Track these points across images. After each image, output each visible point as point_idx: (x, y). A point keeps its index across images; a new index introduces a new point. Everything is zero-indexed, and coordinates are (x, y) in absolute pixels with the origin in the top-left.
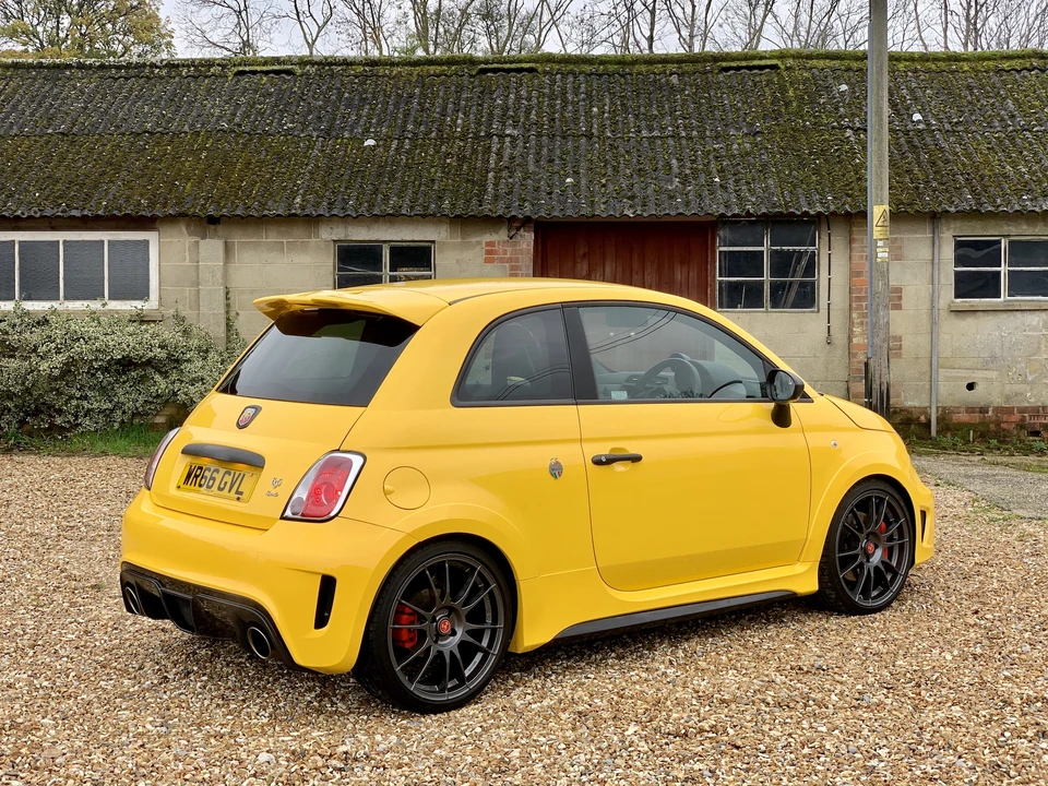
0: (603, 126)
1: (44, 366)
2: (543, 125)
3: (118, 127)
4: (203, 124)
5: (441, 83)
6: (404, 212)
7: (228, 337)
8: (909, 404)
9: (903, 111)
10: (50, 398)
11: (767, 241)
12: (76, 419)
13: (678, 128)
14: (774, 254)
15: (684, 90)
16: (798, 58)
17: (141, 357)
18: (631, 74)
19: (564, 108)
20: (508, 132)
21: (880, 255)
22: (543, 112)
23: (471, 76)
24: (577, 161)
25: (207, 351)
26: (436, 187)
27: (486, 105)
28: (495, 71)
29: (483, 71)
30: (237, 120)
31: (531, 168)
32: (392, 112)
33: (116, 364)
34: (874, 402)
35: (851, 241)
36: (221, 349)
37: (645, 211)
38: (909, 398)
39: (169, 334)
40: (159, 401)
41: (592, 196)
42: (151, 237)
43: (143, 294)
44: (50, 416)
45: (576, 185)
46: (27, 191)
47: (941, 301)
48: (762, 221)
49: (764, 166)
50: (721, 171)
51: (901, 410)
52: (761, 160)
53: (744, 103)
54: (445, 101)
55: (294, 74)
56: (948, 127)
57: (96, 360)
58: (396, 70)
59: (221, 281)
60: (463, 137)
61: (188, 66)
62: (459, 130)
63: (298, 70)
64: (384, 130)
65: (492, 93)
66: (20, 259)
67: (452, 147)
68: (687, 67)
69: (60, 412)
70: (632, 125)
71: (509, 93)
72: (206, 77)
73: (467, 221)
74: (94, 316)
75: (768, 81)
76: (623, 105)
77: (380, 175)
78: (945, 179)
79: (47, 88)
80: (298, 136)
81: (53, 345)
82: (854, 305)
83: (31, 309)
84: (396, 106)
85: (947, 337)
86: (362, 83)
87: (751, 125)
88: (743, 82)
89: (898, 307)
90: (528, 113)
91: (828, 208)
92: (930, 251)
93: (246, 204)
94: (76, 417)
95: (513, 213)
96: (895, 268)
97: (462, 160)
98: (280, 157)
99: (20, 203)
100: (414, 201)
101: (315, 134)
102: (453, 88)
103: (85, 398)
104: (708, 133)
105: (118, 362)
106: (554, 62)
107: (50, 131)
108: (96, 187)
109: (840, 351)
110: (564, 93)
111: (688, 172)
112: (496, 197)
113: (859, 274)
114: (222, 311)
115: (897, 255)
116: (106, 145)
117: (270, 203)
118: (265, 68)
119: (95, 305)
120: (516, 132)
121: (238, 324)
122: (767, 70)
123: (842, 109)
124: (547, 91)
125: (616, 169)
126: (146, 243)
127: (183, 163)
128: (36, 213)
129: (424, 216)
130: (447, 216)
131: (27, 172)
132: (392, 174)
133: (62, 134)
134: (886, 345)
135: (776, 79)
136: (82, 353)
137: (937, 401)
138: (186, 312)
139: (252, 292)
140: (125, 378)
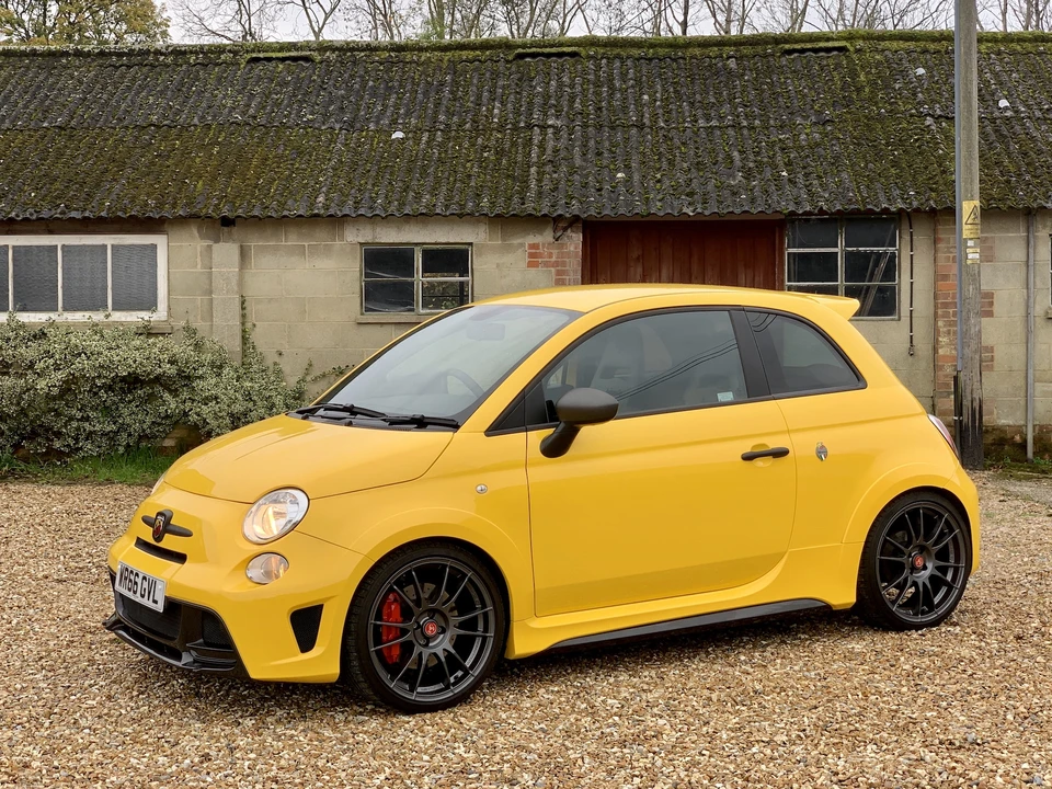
0: (655, 116)
1: (42, 384)
2: (588, 115)
3: (120, 120)
4: (214, 116)
5: (475, 70)
6: (438, 211)
7: (244, 351)
8: (1003, 422)
9: (988, 97)
10: (48, 419)
11: (841, 241)
12: (77, 443)
13: (738, 117)
14: (849, 256)
15: (743, 75)
16: (868, 39)
17: (149, 374)
18: (684, 59)
19: (611, 95)
20: (550, 123)
21: (970, 256)
22: (587, 101)
23: (508, 62)
24: (628, 154)
25: (221, 367)
26: (473, 184)
27: (525, 94)
28: (533, 55)
29: (521, 56)
30: (252, 111)
31: (578, 162)
32: (421, 102)
33: (121, 381)
34: (965, 420)
35: (935, 241)
36: (236, 364)
37: (706, 209)
38: (1002, 416)
39: (180, 348)
40: (169, 422)
41: (646, 193)
42: (159, 240)
43: (151, 305)
44: (48, 439)
45: (628, 181)
46: (21, 190)
47: (1037, 307)
48: (836, 220)
49: (837, 158)
50: (788, 164)
51: (993, 429)
52: (832, 151)
53: (810, 89)
54: (480, 89)
55: (313, 61)
56: (1038, 114)
57: (99, 377)
58: (425, 56)
59: (236, 288)
60: (501, 128)
61: (196, 53)
62: (496, 120)
63: (317, 57)
64: (413, 121)
65: (532, 79)
66: (14, 265)
67: (488, 139)
68: (746, 50)
69: (58, 434)
70: (687, 114)
71: (550, 80)
72: (217, 64)
73: (508, 221)
74: (96, 329)
75: (836, 64)
76: (676, 92)
77: (410, 171)
78: (1038, 172)
79: (41, 78)
80: (319, 129)
81: (51, 361)
82: (940, 312)
83: (26, 321)
84: (426, 94)
85: (1044, 347)
86: (388, 71)
87: (820, 113)
88: (808, 66)
89: (990, 314)
90: (572, 100)
91: (910, 204)
92: (1025, 251)
93: (263, 203)
94: (77, 440)
95: (560, 212)
96: (986, 270)
97: (500, 153)
98: (300, 152)
99: (14, 203)
100: (449, 198)
101: (337, 126)
102: (488, 75)
103: (87, 419)
104: (772, 122)
105: (123, 379)
106: (598, 46)
107: (45, 125)
108: (98, 185)
109: (924, 364)
110: (610, 80)
111: (751, 165)
112: (540, 194)
113: (945, 277)
114: (238, 322)
115: (988, 256)
116: (108, 140)
117: (289, 202)
118: (280, 55)
119: (98, 317)
120: (559, 123)
121: (256, 337)
122: (835, 53)
123: (920, 95)
124: (591, 77)
125: (671, 163)
126: (154, 247)
127: (193, 160)
128: (31, 214)
129: (460, 216)
130: (486, 215)
131: (19, 171)
132: (424, 171)
133: (59, 127)
134: (977, 357)
135: (844, 62)
136: (83, 369)
137: (1034, 419)
138: (197, 324)
139: (270, 300)
140: (130, 397)
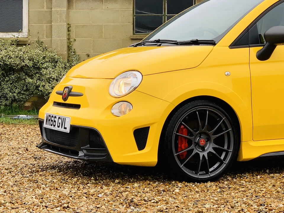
7: (69, 54)
17: (18, 65)
39: (35, 52)
40: (28, 93)
43: (18, 28)
59: (65, 20)
114: (65, 38)
121: (75, 46)
138: (44, 39)
139: (83, 26)
140: (7, 79)
